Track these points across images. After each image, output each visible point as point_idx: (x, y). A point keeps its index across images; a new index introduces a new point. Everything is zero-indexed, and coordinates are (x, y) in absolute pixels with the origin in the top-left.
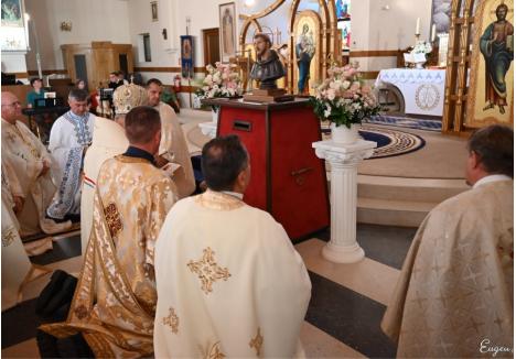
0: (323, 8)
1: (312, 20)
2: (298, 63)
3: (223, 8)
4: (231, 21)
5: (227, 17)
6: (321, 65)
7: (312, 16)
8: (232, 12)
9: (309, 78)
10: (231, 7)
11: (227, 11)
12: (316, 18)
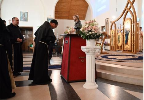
0: (132, 17)
1: (129, 21)
2: (125, 35)
3: (106, 20)
4: (108, 23)
5: (107, 23)
6: (132, 35)
7: (129, 20)
8: (108, 21)
9: (128, 39)
10: (108, 19)
11: (107, 21)
12: (130, 20)
